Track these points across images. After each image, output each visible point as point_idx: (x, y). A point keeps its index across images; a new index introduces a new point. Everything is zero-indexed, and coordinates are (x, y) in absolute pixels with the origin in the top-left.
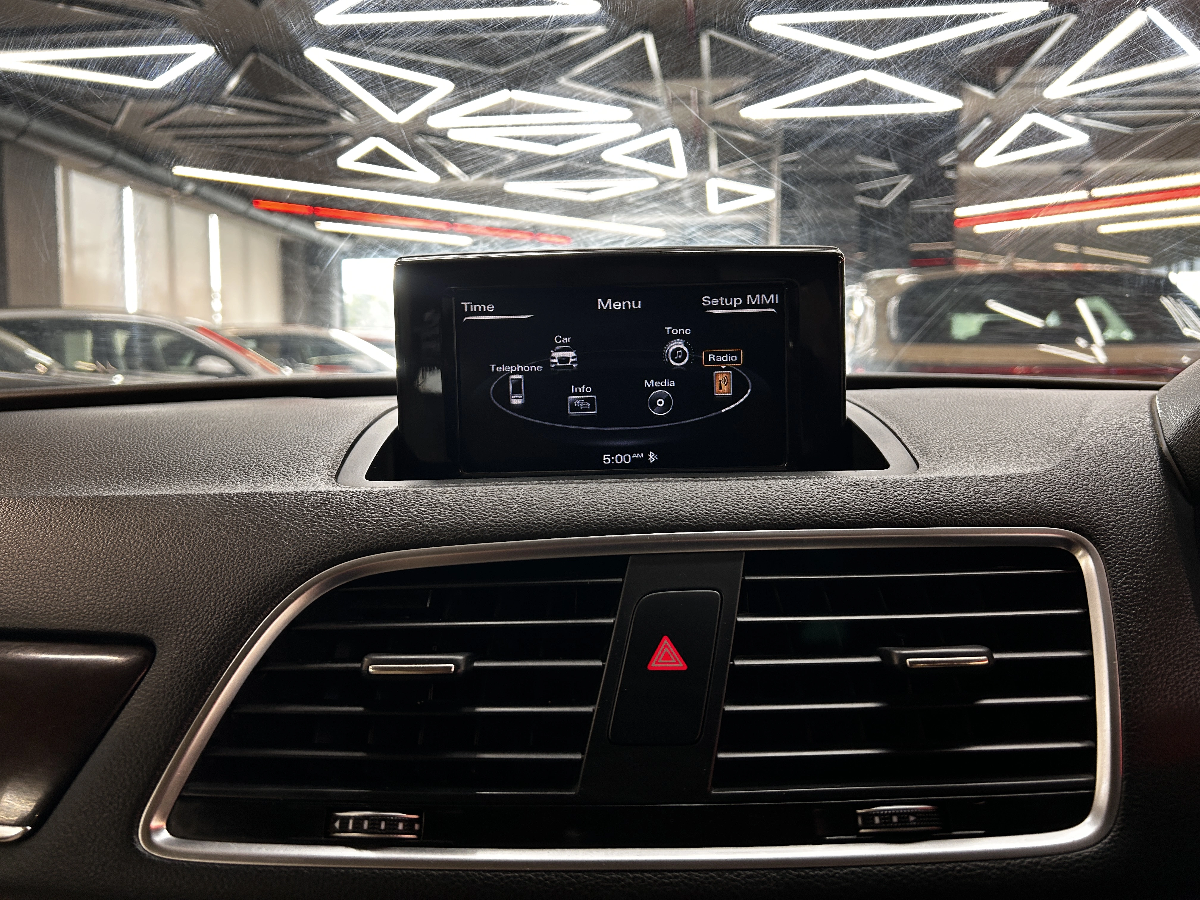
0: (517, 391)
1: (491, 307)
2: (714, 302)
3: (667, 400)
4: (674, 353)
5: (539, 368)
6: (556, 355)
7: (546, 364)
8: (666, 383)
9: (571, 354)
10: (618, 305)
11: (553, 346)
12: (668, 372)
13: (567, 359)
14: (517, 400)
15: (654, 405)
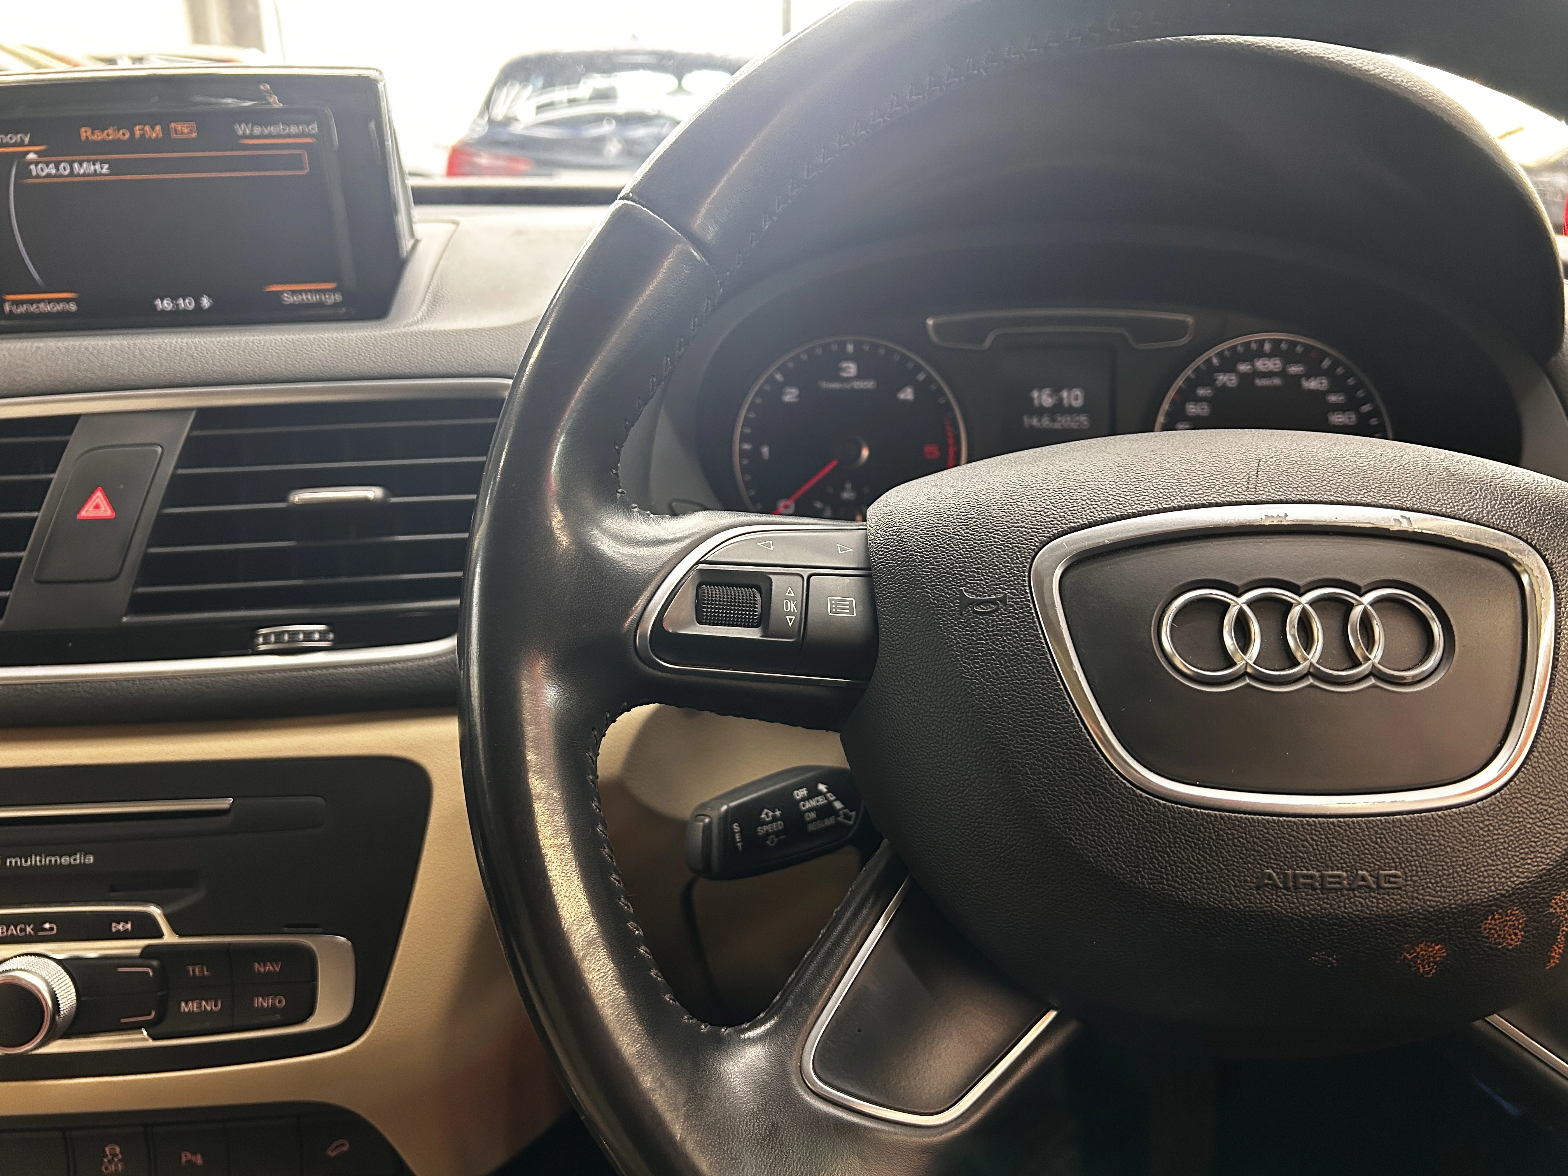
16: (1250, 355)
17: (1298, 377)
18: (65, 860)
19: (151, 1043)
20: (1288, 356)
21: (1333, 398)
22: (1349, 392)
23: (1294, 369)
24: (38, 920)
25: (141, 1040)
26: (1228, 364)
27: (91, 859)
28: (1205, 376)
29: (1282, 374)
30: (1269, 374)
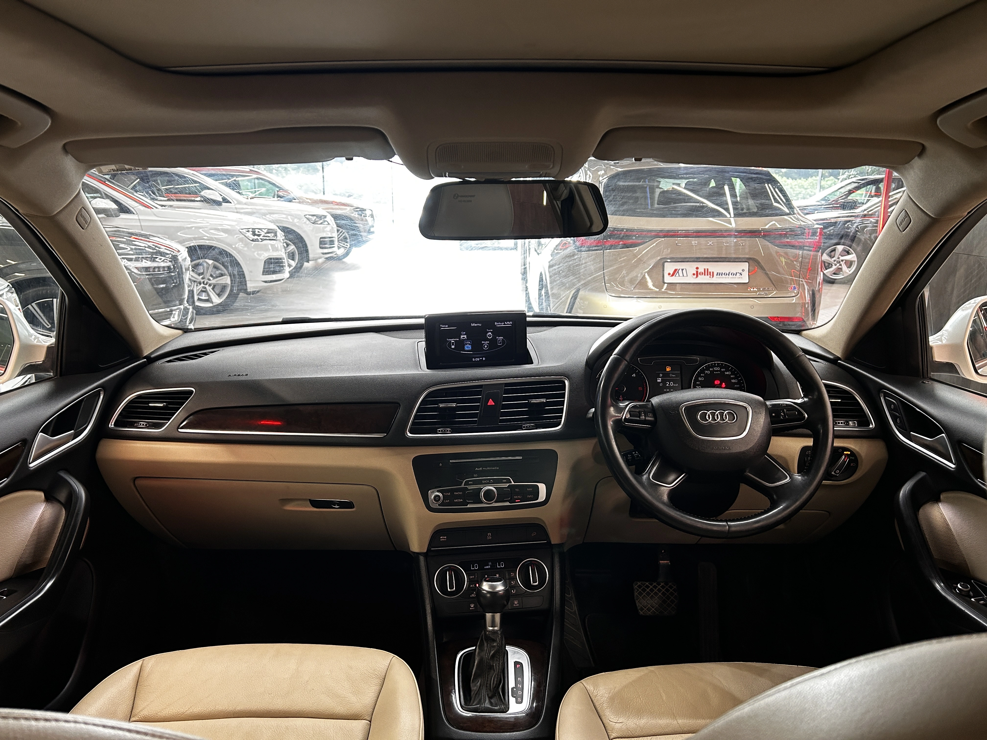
0: (453, 345)
1: (447, 326)
2: (498, 324)
3: (487, 346)
4: (489, 335)
5: (458, 339)
6: (462, 336)
7: (460, 338)
8: (487, 342)
9: (465, 336)
10: (476, 325)
11: (461, 335)
12: (487, 340)
13: (464, 337)
14: (453, 347)
15: (484, 347)
16: (712, 366)
17: (724, 371)
18: (493, 468)
19: (510, 504)
20: (721, 366)
21: (732, 376)
22: (735, 375)
23: (722, 370)
24: (490, 479)
25: (508, 504)
26: (708, 368)
27: (498, 468)
28: (703, 371)
29: (720, 371)
30: (717, 371)
